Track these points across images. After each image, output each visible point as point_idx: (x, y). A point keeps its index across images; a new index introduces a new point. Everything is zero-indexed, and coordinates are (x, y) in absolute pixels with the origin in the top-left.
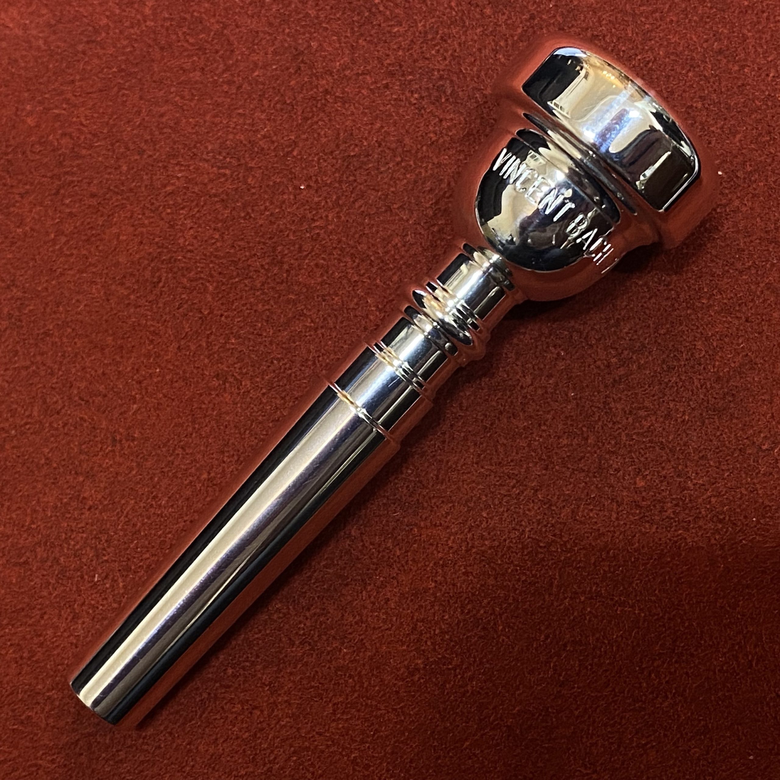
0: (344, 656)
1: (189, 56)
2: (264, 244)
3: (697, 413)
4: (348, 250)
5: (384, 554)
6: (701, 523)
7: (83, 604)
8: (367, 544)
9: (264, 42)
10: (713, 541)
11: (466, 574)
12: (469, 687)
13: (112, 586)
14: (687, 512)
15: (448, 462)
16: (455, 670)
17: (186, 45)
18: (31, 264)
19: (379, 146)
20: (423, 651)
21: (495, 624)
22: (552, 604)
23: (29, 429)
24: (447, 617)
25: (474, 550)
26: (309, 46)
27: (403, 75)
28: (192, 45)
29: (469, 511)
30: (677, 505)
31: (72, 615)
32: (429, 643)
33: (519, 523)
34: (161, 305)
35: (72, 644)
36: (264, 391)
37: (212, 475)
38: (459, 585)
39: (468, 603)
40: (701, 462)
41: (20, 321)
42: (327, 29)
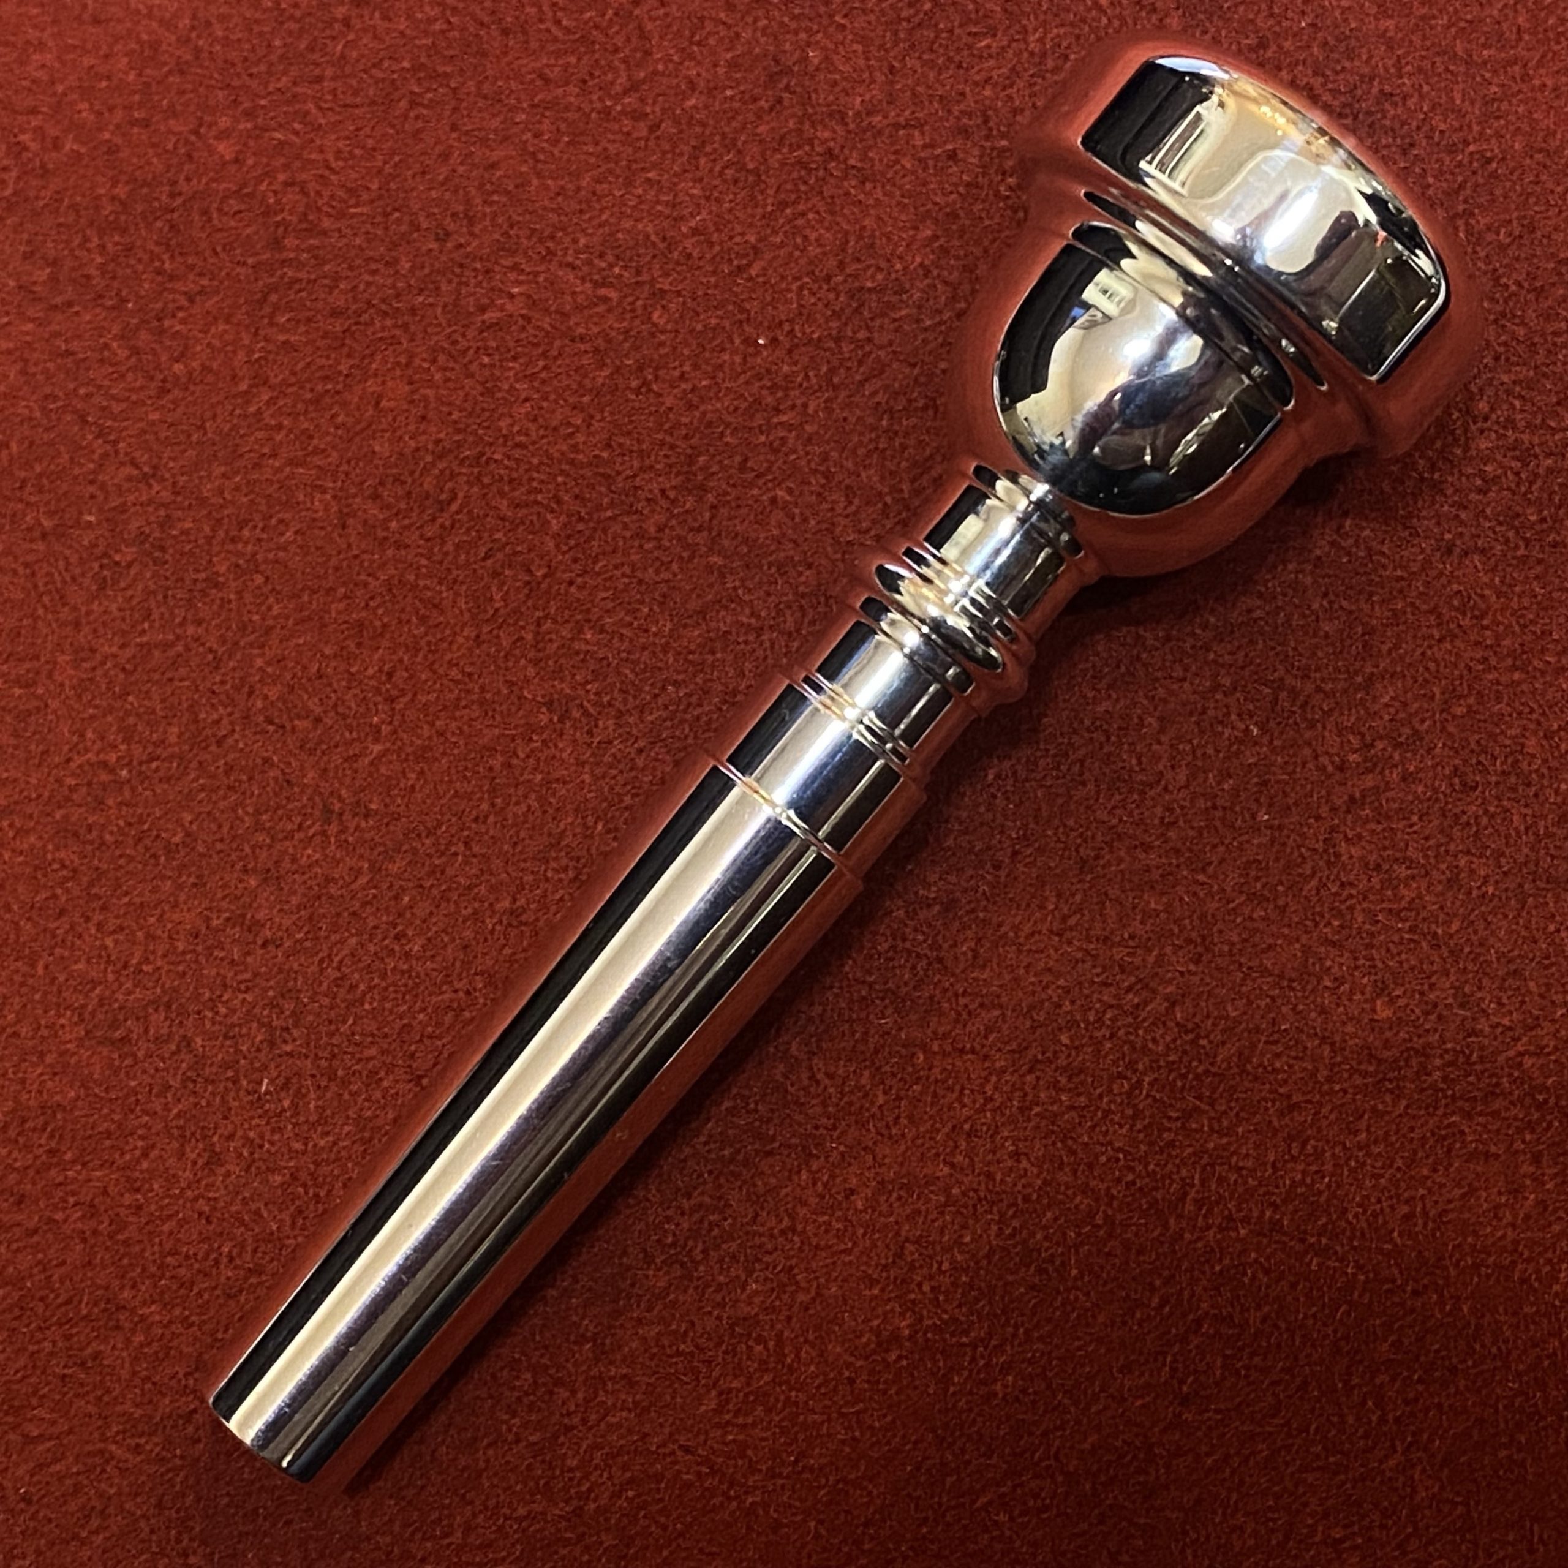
0: (749, 1297)
1: (558, 54)
2: (672, 447)
3: (1511, 883)
4: (839, 477)
5: (854, 1098)
6: (1498, 1104)
7: (231, 1137)
8: (820, 1076)
9: (712, 41)
10: (1519, 1145)
11: (1016, 1155)
12: (998, 1386)
13: (294, 1105)
14: (1471, 1079)
15: (1000, 925)
16: (975, 1348)
17: (554, 30)
18: (194, 438)
19: (926, 276)
20: (913, 1302)
21: (1063, 1263)
22: (1182, 1237)
23: (157, 770)
24: (967, 1239)
25: (1037, 1109)
26: (805, 59)
27: (987, 138)
28: (568, 31)
29: (1033, 1029)
30: (1451, 1064)
31: (206, 1155)
32: (926, 1288)
33: (1131, 1065)
34: (449, 547)
35: (200, 1214)
36: (641, 743)
37: (522, 902)
38: (998, 1177)
39: (1014, 1216)
40: (1510, 981)
41: (163, 549)
42: (844, 26)
